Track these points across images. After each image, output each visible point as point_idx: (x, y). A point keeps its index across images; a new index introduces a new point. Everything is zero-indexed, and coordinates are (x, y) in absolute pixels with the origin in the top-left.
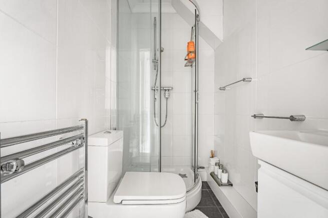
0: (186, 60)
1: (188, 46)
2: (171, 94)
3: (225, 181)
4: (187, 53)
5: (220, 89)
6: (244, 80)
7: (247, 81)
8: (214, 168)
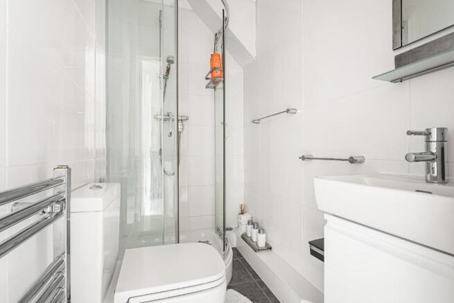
0: (207, 79)
1: (212, 60)
2: (186, 127)
3: (262, 244)
4: (209, 70)
5: (253, 122)
6: (288, 111)
7: (291, 113)
8: (246, 228)
